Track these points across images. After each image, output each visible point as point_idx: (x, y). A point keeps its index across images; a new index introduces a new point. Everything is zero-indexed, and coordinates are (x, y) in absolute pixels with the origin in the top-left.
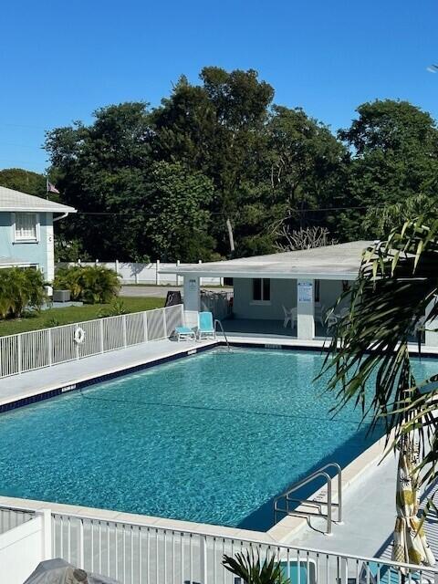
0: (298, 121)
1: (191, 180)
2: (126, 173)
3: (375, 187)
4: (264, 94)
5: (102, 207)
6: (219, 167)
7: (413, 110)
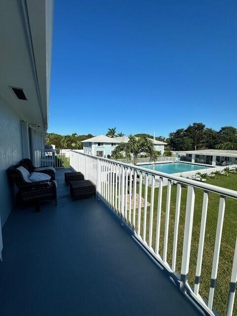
0: (210, 130)
1: (189, 140)
2: (179, 139)
3: (222, 141)
4: (204, 126)
5: (175, 144)
6: (194, 138)
7: (233, 128)
